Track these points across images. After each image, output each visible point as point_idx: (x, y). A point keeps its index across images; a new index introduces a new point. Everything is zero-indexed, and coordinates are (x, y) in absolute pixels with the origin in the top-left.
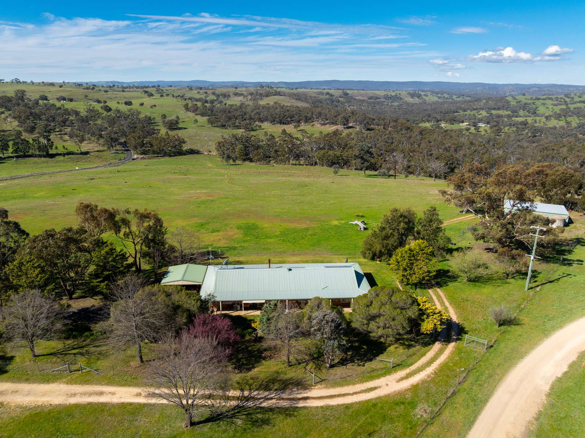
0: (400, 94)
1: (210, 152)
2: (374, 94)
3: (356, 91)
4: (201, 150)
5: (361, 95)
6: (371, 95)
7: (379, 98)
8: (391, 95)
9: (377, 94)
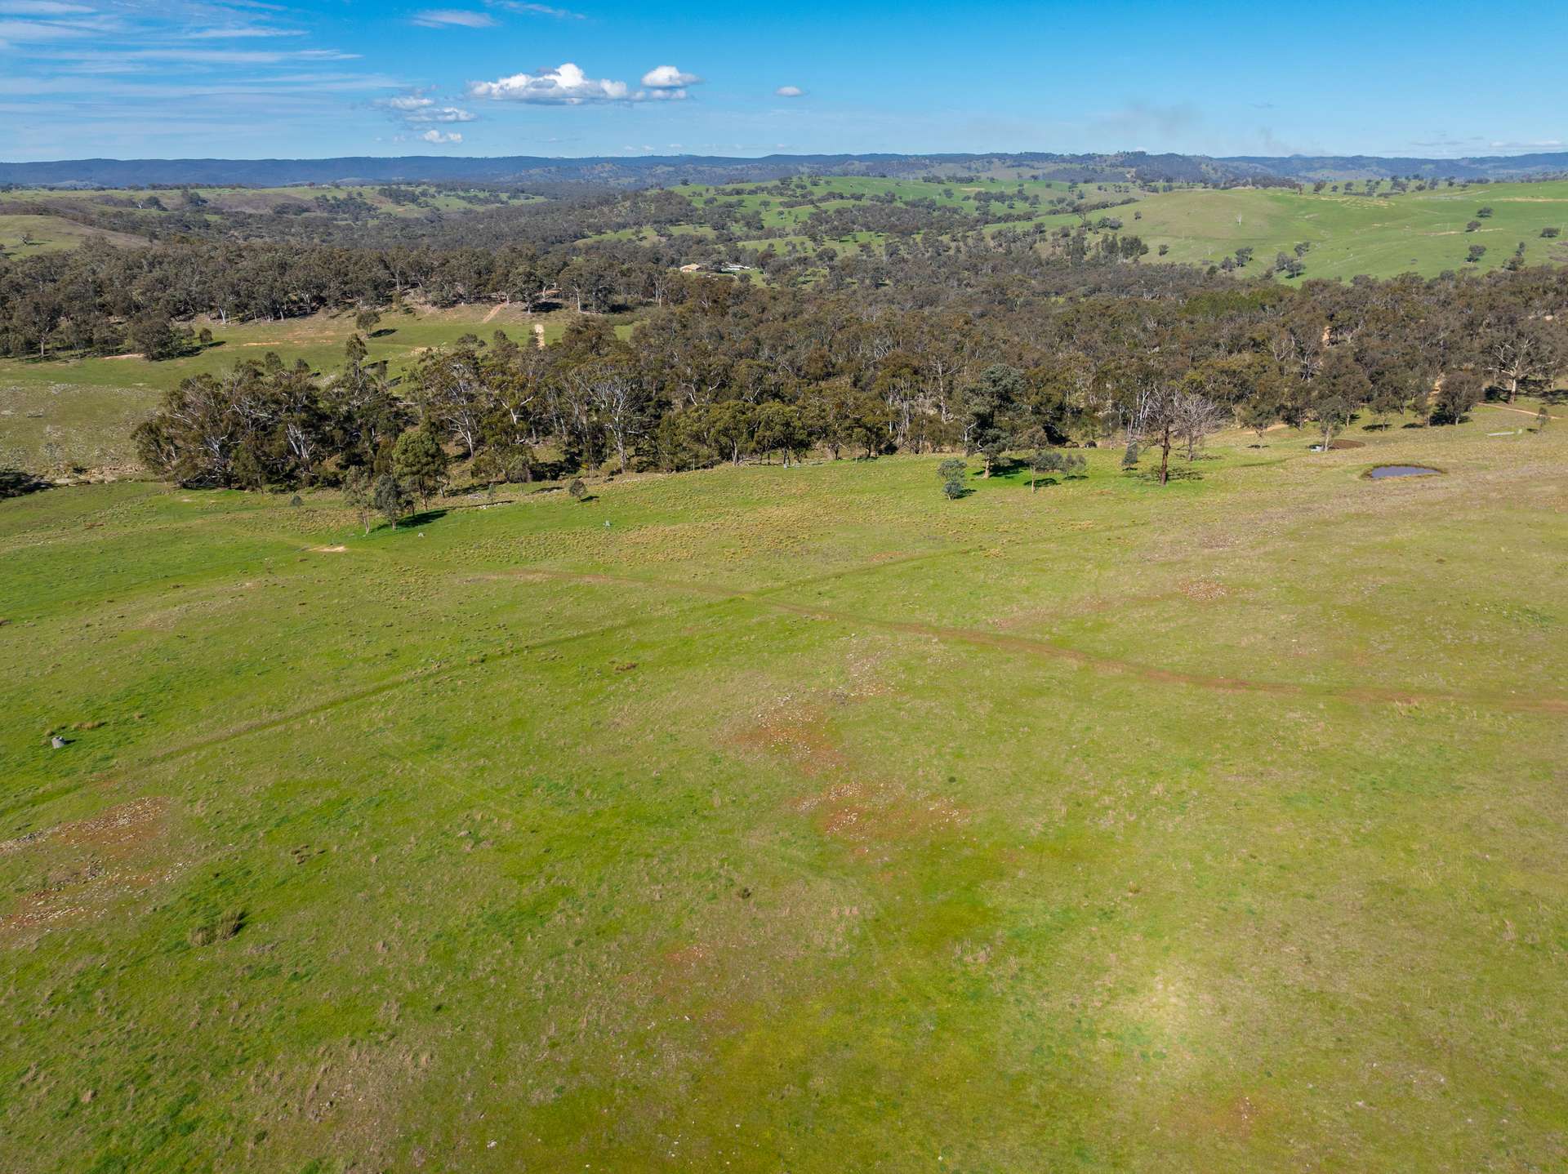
0: (360, 195)
1: (79, 471)
2: (288, 197)
3: (227, 192)
4: (28, 468)
5: (248, 203)
6: (281, 201)
7: (307, 210)
8: (335, 198)
9: (295, 199)
